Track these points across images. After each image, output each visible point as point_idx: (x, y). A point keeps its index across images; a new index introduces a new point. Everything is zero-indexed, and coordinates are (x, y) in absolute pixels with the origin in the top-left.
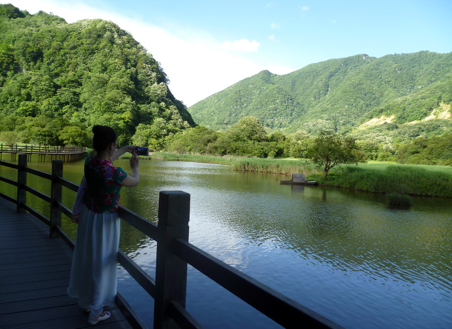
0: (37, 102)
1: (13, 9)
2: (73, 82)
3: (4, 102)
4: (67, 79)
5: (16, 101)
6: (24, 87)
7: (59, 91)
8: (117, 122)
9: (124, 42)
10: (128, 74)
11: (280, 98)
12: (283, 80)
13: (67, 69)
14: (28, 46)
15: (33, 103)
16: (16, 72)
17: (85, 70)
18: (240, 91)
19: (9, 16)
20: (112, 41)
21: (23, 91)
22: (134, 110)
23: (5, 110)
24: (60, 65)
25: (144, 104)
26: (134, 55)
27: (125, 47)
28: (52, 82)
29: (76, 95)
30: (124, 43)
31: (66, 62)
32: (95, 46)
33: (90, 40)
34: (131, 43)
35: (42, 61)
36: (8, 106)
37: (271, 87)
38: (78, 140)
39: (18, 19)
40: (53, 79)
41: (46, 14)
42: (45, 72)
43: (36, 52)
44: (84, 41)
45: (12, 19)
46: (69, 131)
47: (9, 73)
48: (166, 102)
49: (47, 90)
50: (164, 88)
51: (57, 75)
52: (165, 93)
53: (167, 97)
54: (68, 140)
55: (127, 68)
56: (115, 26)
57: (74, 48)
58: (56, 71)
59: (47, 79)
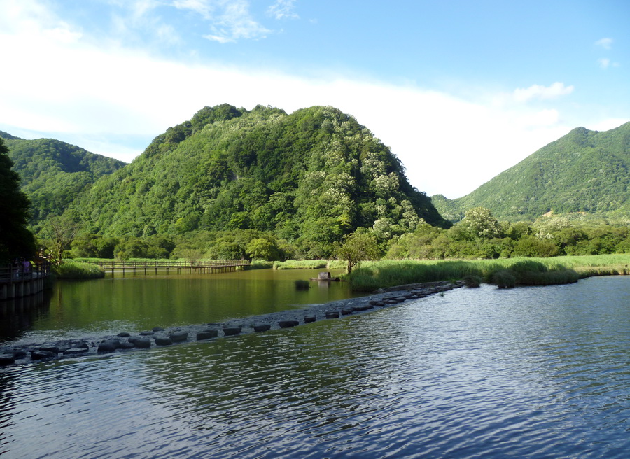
0: (250, 211)
1: (229, 108)
2: (287, 184)
3: (216, 215)
4: (282, 182)
5: (227, 213)
6: (237, 197)
7: (271, 197)
8: (331, 227)
9: (346, 129)
10: (348, 167)
11: (603, 167)
12: (608, 139)
13: (282, 170)
14: (241, 150)
15: (245, 213)
16: (229, 181)
17: (300, 168)
18: (540, 163)
19: (225, 117)
20: (331, 130)
21: (236, 201)
22: (354, 211)
23: (216, 224)
24: (275, 167)
25: (367, 202)
26: (356, 142)
27: (346, 135)
28: (265, 187)
29: (291, 199)
30: (345, 131)
31: (281, 162)
32: (311, 139)
33: (306, 132)
34: (354, 129)
35: (256, 164)
36: (220, 220)
37: (590, 150)
38: (263, 253)
39: (234, 119)
40: (266, 183)
41: (263, 108)
42: (258, 177)
43: (250, 155)
44: (299, 134)
45: (227, 121)
46: (255, 244)
47: (222, 182)
48: (397, 197)
49: (260, 197)
50: (394, 179)
51: (271, 178)
52: (397, 186)
53: (398, 191)
54: (254, 253)
55: (347, 161)
56: (335, 111)
57: (289, 144)
58: (271, 174)
59: (259, 185)
